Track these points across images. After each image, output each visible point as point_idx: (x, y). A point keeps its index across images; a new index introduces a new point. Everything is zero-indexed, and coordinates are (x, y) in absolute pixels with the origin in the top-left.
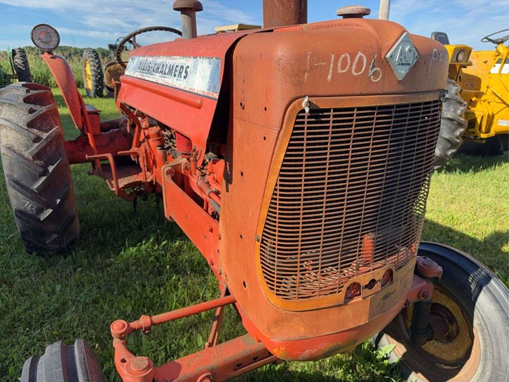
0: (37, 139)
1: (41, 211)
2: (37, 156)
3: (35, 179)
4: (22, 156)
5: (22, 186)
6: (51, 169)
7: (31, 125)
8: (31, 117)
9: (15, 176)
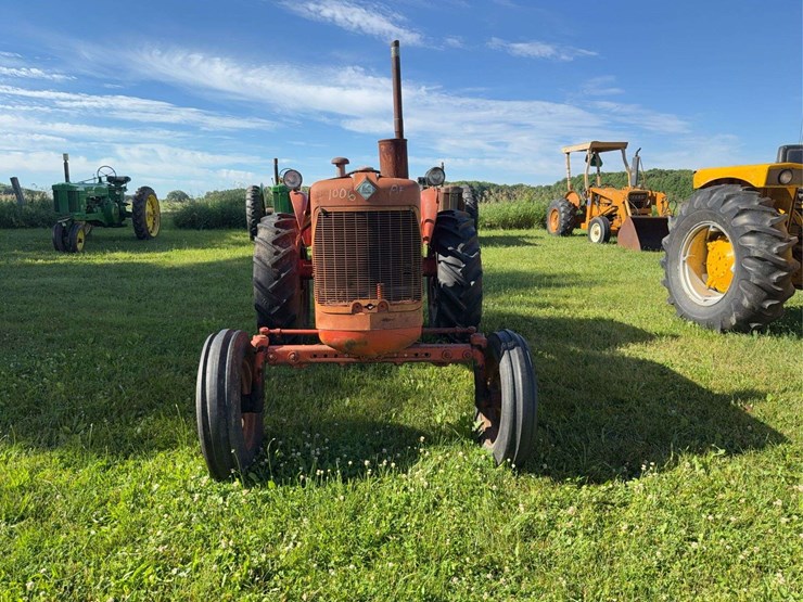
0: (277, 253)
1: (272, 307)
2: (275, 265)
3: (271, 282)
4: (265, 265)
5: (262, 286)
6: (283, 275)
7: (275, 242)
8: (277, 237)
9: (259, 278)
